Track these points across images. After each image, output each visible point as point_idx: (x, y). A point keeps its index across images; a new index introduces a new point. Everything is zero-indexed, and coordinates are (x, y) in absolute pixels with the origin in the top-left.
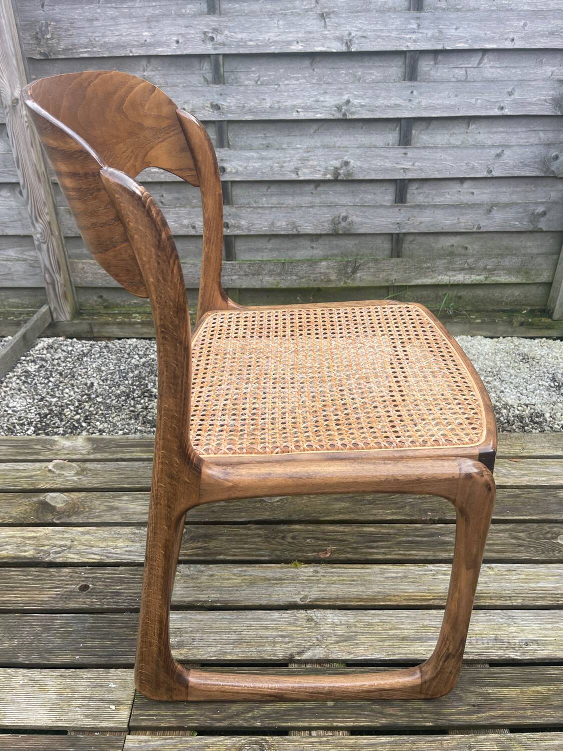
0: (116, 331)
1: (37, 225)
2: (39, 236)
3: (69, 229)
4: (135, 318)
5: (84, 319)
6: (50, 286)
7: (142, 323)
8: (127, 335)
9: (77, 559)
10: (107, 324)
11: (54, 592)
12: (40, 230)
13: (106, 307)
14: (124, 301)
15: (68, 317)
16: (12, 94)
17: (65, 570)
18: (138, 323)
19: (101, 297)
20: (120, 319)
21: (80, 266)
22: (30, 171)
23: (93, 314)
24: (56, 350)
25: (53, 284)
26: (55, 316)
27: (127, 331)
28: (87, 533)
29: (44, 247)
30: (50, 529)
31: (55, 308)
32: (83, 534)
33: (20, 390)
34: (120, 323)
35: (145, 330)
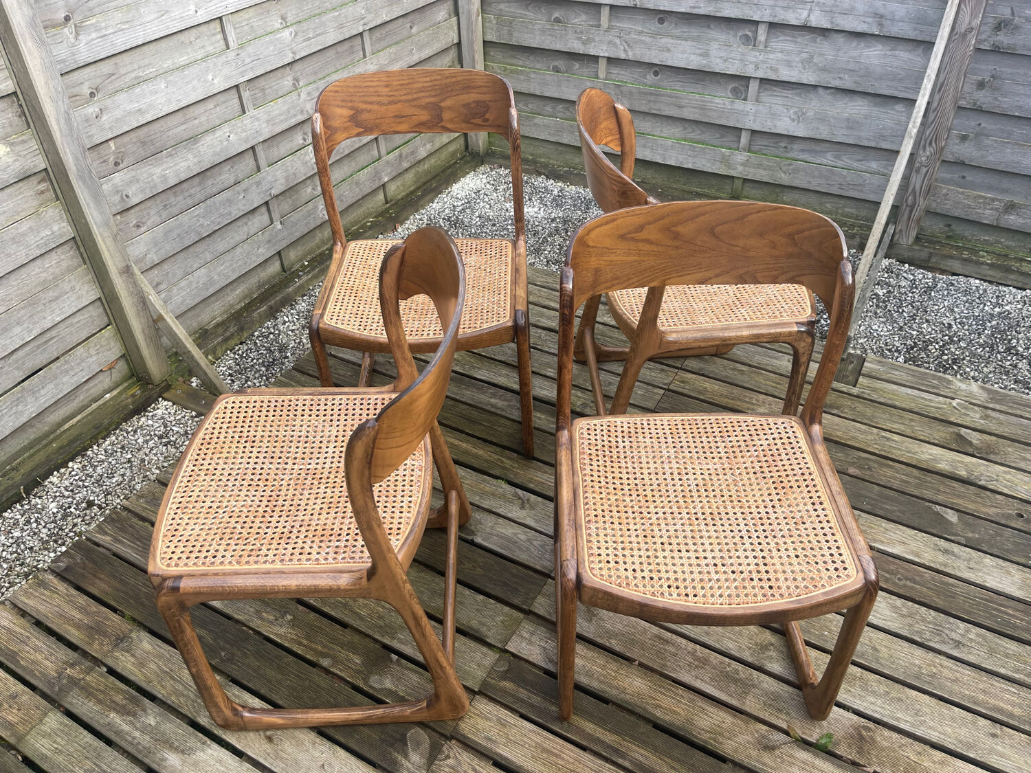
0: (956, 266)
1: (928, 149)
2: (923, 159)
3: (952, 153)
4: (983, 257)
5: (926, 247)
6: (908, 209)
7: (992, 266)
8: (967, 273)
9: (1006, 491)
10: (952, 257)
11: (995, 510)
12: (928, 153)
13: (948, 237)
14: (974, 235)
15: (911, 240)
16: (970, 23)
17: (998, 496)
18: (987, 264)
19: (949, 226)
20: (966, 255)
21: (944, 191)
22: (950, 97)
23: (934, 243)
24: (898, 276)
25: (912, 207)
26: (896, 237)
27: (969, 269)
28: (1009, 473)
29: (925, 170)
30: (974, 459)
31: (901, 231)
32: (1005, 472)
33: (876, 313)
34: (965, 260)
35: (991, 273)
